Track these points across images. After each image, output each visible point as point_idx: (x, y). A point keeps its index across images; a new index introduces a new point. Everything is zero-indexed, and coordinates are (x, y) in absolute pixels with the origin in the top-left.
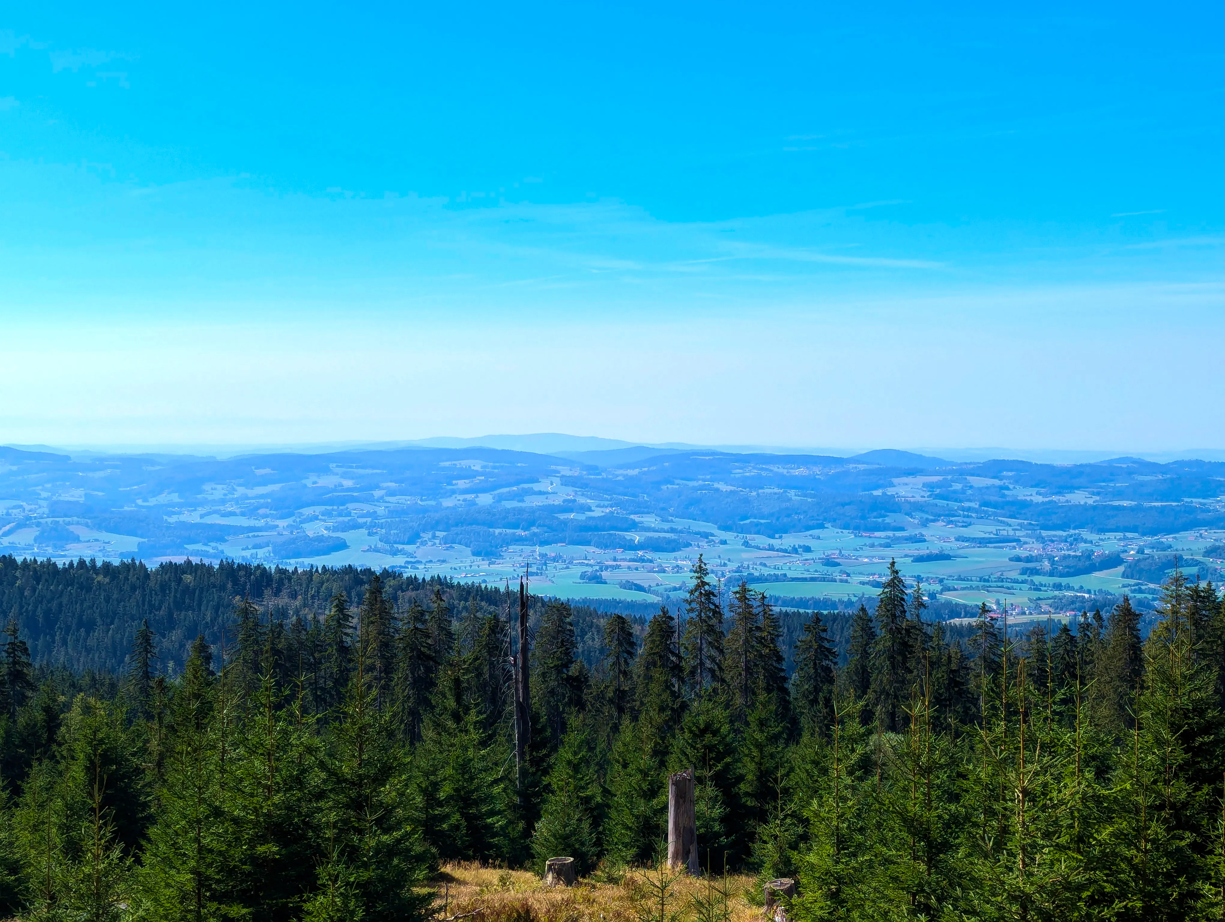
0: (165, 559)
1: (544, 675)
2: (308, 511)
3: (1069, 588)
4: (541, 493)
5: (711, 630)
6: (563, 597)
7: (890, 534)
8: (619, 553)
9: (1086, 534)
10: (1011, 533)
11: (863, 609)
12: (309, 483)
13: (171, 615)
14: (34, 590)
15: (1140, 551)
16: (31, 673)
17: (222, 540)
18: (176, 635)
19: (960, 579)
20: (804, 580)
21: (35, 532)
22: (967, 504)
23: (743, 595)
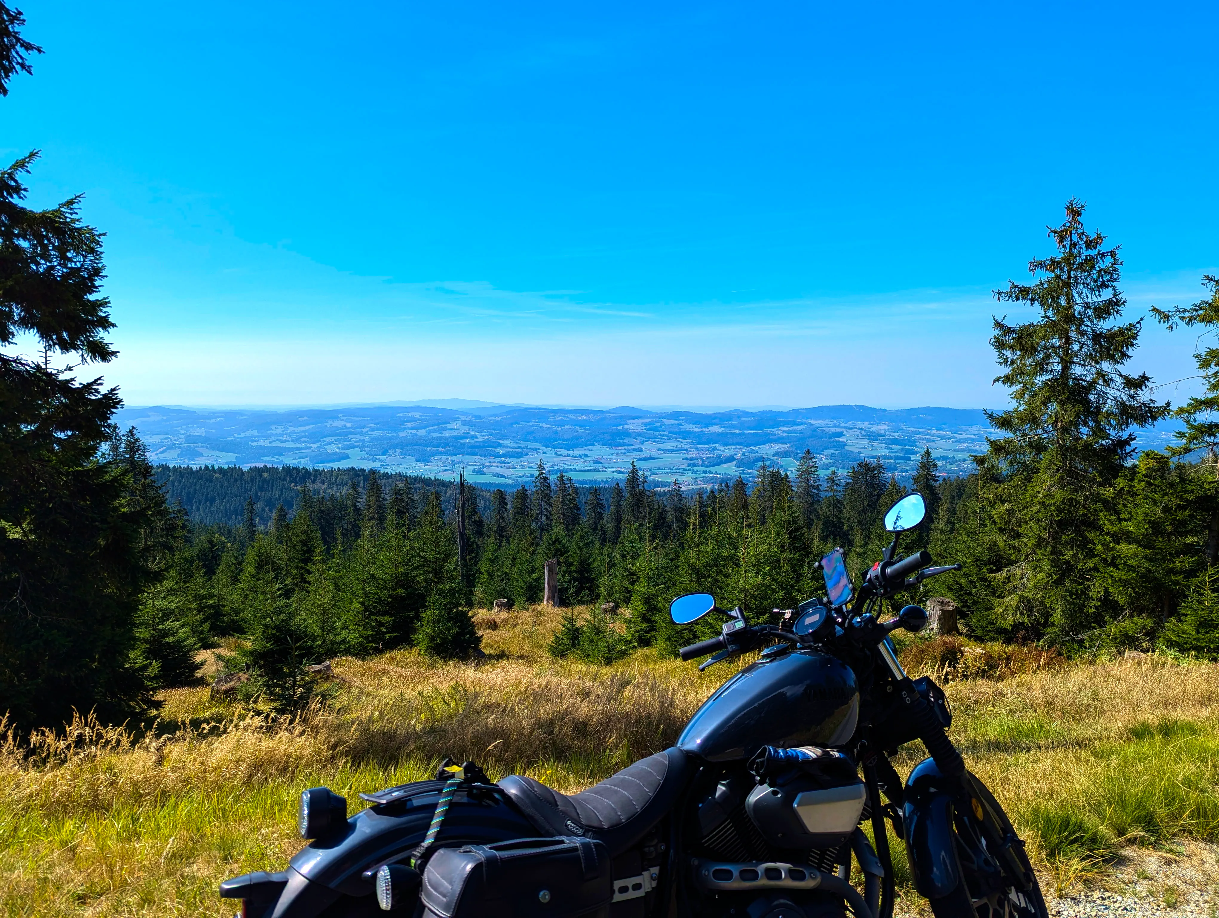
0: (252, 465)
2: (327, 439)
3: (710, 472)
4: (451, 429)
5: (545, 495)
7: (626, 447)
8: (492, 459)
9: (718, 447)
10: (683, 446)
12: (328, 425)
13: (256, 493)
14: (180, 482)
15: (744, 454)
17: (281, 455)
19: (659, 469)
20: (585, 471)
21: (178, 451)
22: (662, 433)
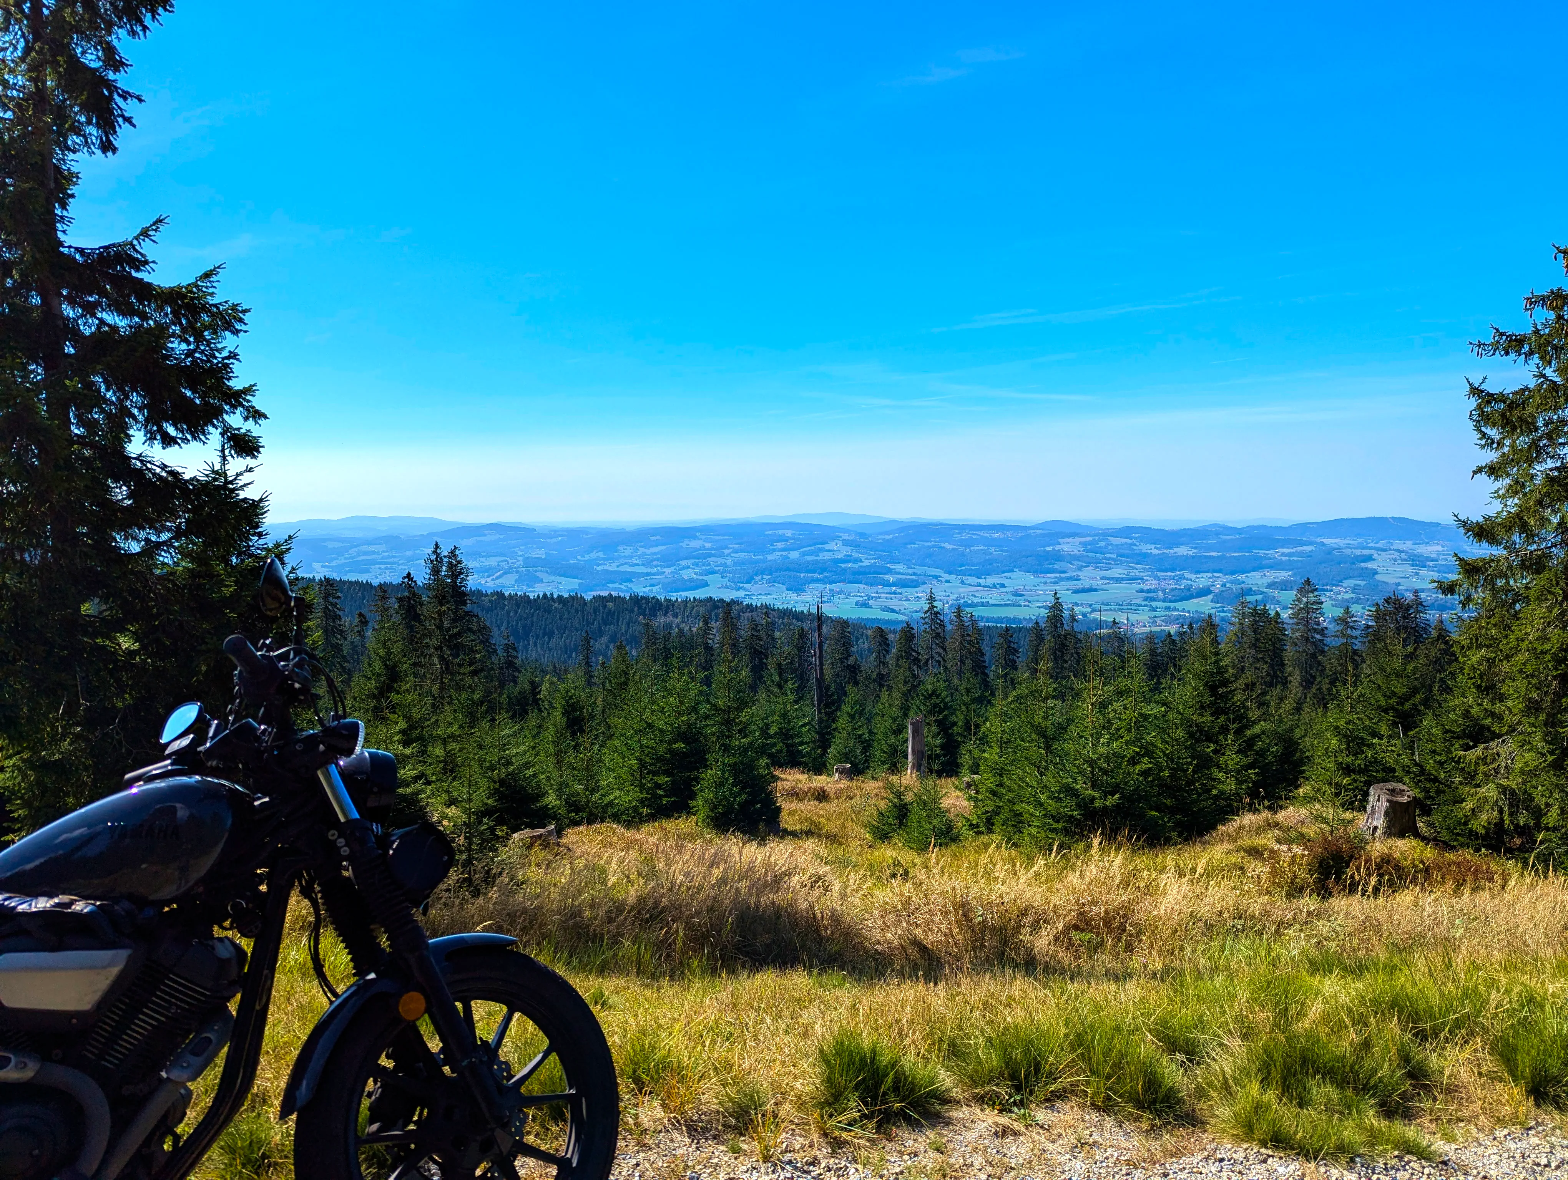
0: (596, 593)
1: (832, 664)
2: (683, 563)
3: (1175, 609)
4: (829, 551)
5: (938, 635)
6: (845, 617)
7: (1057, 575)
8: (880, 589)
9: (1187, 575)
10: (1138, 574)
11: (1037, 623)
12: (684, 545)
13: (600, 627)
14: (516, 612)
15: (1224, 585)
16: (518, 662)
17: (630, 581)
18: (604, 640)
19: (1103, 604)
20: (1001, 605)
21: (515, 576)
22: (1108, 556)
23: (959, 611)
